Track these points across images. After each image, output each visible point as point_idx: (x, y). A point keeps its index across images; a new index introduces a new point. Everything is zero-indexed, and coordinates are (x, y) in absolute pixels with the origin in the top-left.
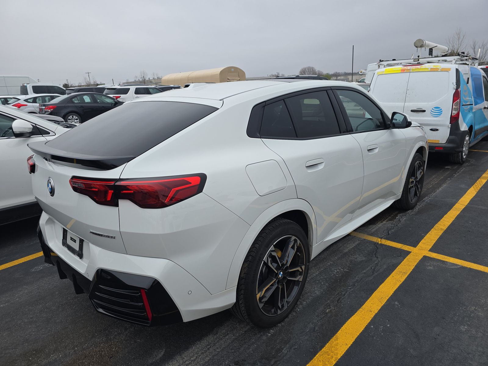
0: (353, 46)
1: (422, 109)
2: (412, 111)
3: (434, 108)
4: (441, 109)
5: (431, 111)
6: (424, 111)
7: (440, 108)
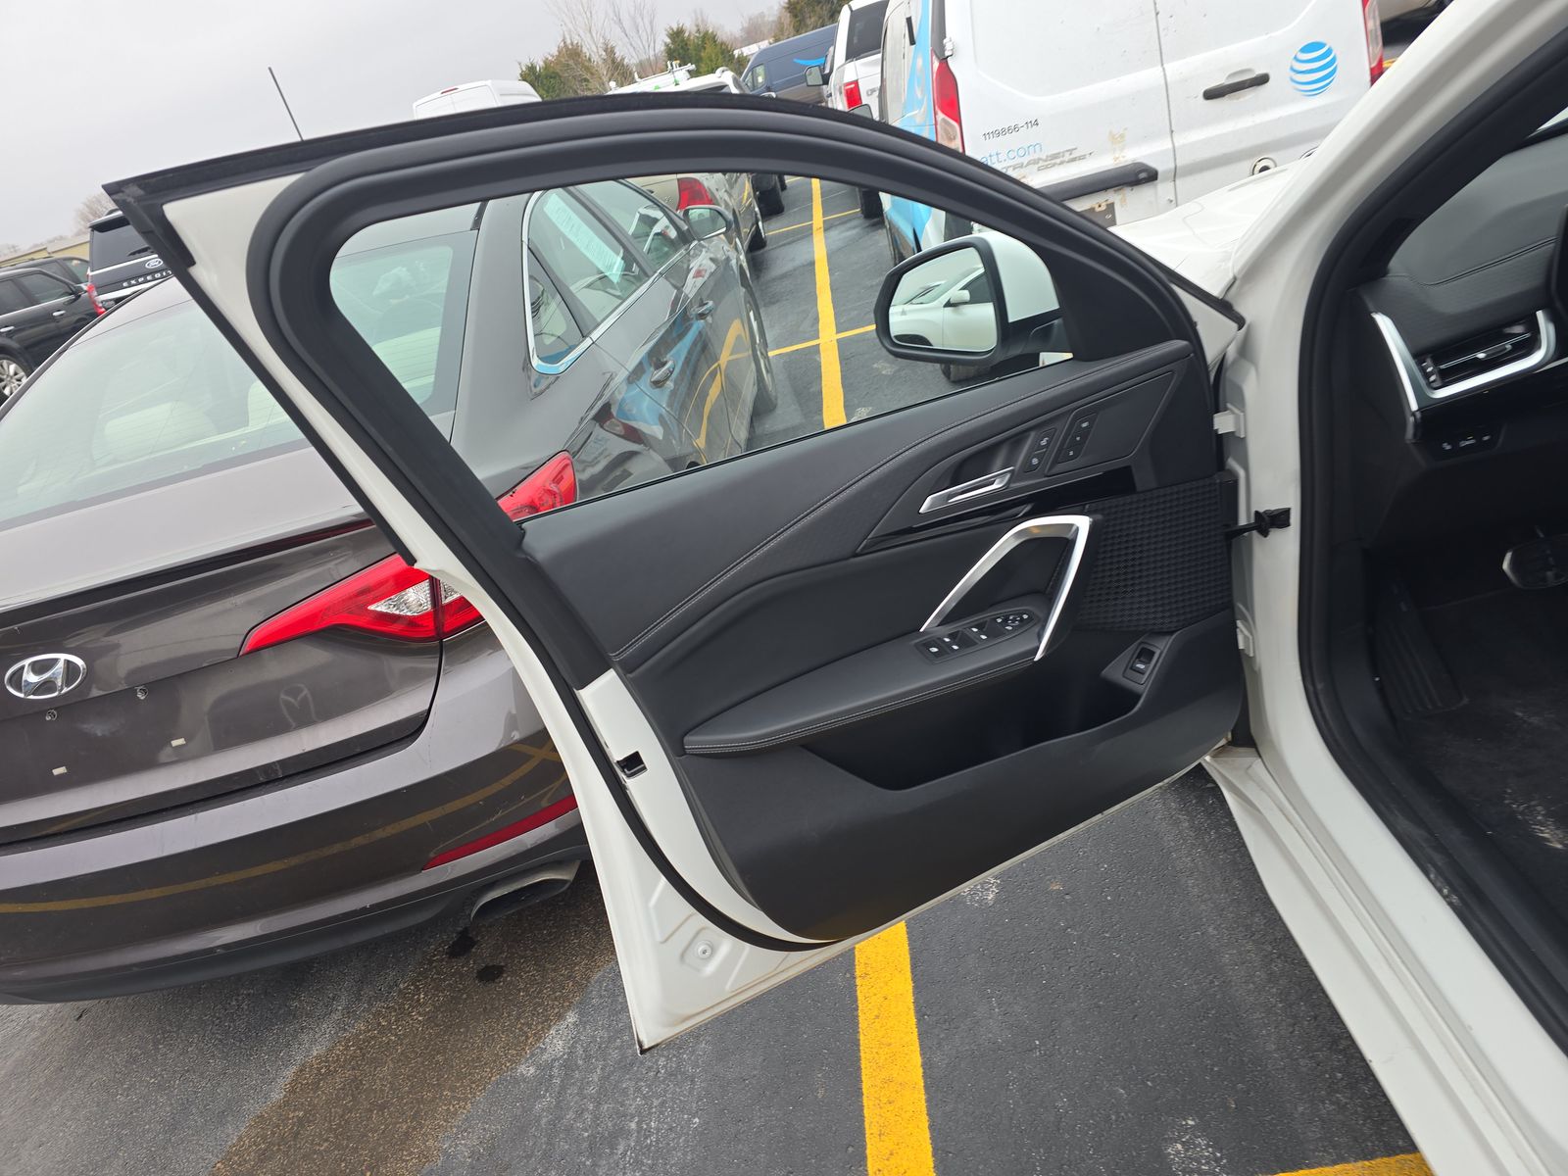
0: (270, 69)
1: (1249, 70)
2: (1211, 95)
3: (1304, 50)
4: (1329, 51)
5: (1292, 69)
6: (1263, 80)
7: (1324, 45)
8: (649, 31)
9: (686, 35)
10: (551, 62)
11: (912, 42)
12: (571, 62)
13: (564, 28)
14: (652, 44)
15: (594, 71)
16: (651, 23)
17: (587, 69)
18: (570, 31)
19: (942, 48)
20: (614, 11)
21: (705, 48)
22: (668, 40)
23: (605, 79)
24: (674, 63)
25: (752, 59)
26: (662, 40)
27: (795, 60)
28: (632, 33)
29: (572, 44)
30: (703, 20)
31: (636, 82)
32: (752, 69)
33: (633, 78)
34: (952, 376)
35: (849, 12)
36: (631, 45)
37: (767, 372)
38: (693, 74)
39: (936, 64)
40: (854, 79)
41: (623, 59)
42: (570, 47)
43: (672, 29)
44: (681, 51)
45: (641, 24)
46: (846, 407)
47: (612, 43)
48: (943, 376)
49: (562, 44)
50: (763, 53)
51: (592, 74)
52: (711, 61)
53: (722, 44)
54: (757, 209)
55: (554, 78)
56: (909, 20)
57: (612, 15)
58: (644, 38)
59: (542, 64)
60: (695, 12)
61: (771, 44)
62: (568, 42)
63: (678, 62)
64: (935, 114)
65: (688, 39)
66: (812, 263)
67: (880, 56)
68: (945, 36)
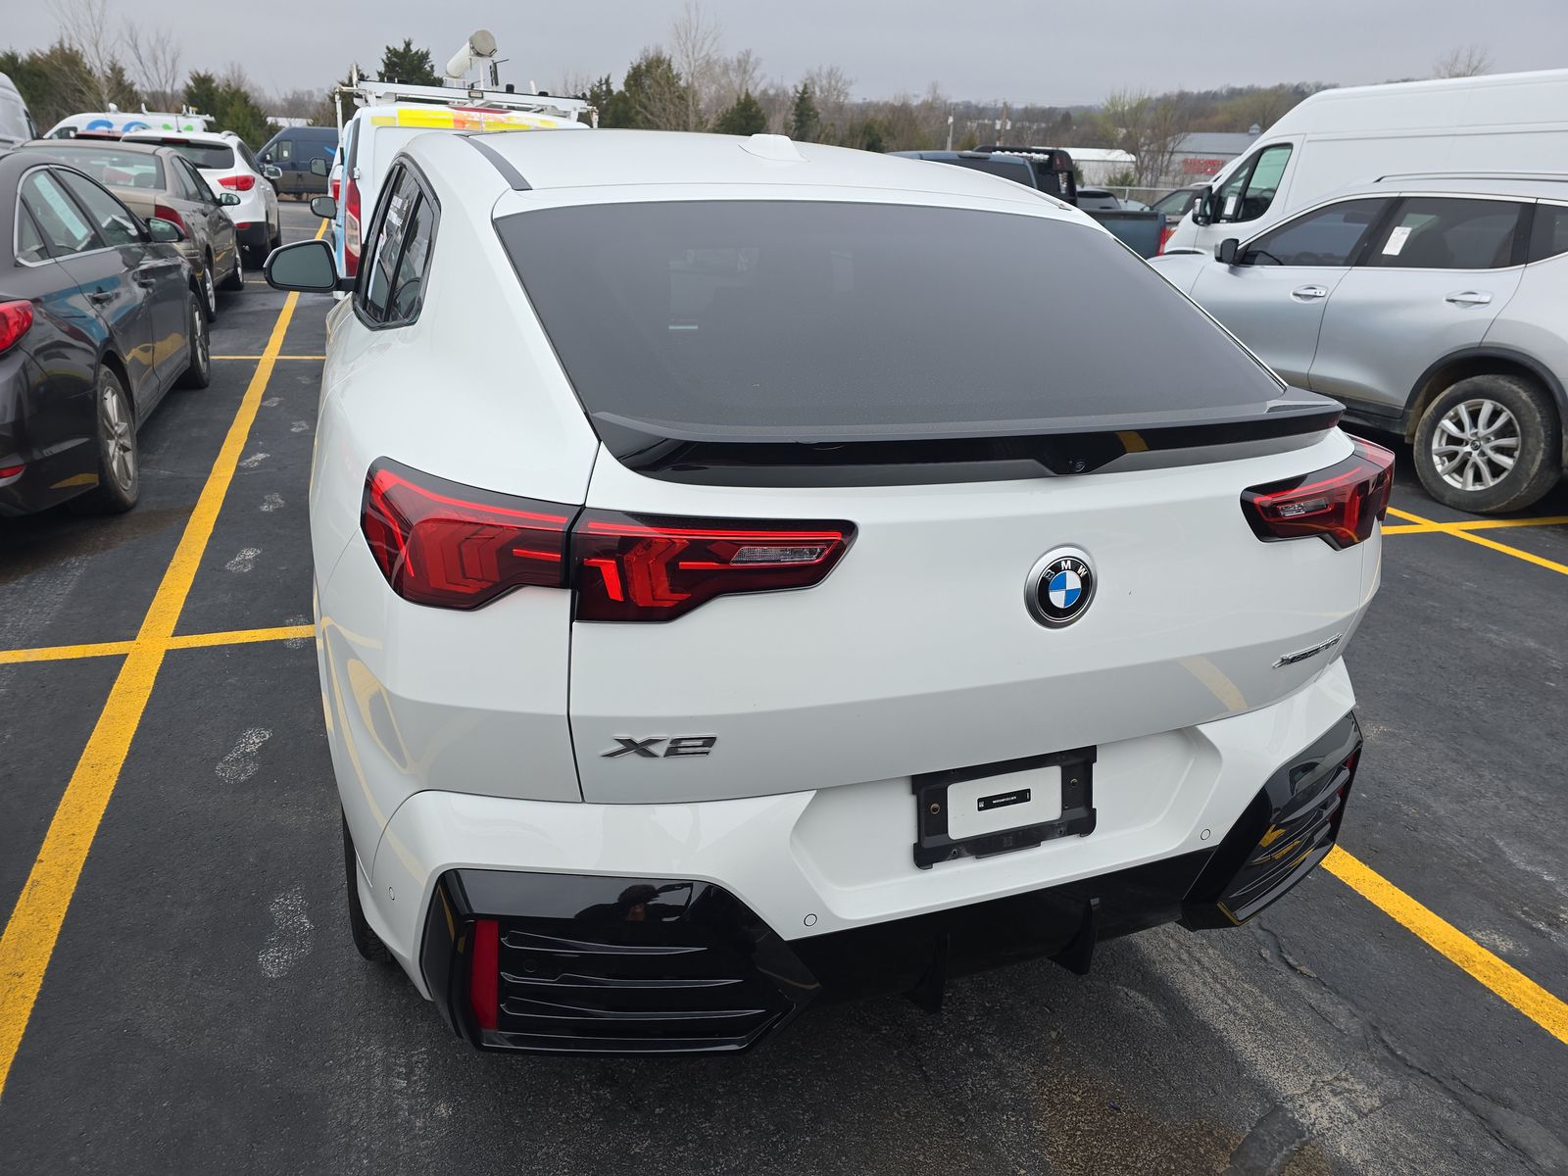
8: (170, 67)
9: (214, 85)
10: (39, 59)
12: (66, 68)
13: (64, 32)
14: (171, 82)
15: (92, 86)
16: (174, 61)
17: (85, 82)
18: (70, 38)
19: (353, 173)
20: (131, 35)
21: (232, 105)
22: (191, 83)
23: (105, 98)
24: (191, 108)
25: (283, 130)
26: (182, 82)
27: (326, 148)
28: (149, 64)
29: (71, 49)
30: (239, 76)
31: (141, 112)
32: (278, 142)
33: (140, 107)
36: (145, 74)
37: (204, 360)
38: (210, 128)
39: (349, 181)
41: (132, 84)
42: (67, 51)
43: (199, 75)
44: (204, 98)
45: (161, 57)
46: (263, 395)
47: (121, 64)
49: (57, 46)
50: (293, 130)
51: (90, 88)
52: (238, 119)
53: (253, 107)
54: (238, 256)
55: (39, 76)
57: (127, 37)
58: (162, 72)
59: (26, 57)
60: (232, 65)
61: (309, 125)
62: (66, 45)
63: (196, 109)
64: (345, 211)
65: (217, 88)
66: (280, 311)
68: (355, 166)
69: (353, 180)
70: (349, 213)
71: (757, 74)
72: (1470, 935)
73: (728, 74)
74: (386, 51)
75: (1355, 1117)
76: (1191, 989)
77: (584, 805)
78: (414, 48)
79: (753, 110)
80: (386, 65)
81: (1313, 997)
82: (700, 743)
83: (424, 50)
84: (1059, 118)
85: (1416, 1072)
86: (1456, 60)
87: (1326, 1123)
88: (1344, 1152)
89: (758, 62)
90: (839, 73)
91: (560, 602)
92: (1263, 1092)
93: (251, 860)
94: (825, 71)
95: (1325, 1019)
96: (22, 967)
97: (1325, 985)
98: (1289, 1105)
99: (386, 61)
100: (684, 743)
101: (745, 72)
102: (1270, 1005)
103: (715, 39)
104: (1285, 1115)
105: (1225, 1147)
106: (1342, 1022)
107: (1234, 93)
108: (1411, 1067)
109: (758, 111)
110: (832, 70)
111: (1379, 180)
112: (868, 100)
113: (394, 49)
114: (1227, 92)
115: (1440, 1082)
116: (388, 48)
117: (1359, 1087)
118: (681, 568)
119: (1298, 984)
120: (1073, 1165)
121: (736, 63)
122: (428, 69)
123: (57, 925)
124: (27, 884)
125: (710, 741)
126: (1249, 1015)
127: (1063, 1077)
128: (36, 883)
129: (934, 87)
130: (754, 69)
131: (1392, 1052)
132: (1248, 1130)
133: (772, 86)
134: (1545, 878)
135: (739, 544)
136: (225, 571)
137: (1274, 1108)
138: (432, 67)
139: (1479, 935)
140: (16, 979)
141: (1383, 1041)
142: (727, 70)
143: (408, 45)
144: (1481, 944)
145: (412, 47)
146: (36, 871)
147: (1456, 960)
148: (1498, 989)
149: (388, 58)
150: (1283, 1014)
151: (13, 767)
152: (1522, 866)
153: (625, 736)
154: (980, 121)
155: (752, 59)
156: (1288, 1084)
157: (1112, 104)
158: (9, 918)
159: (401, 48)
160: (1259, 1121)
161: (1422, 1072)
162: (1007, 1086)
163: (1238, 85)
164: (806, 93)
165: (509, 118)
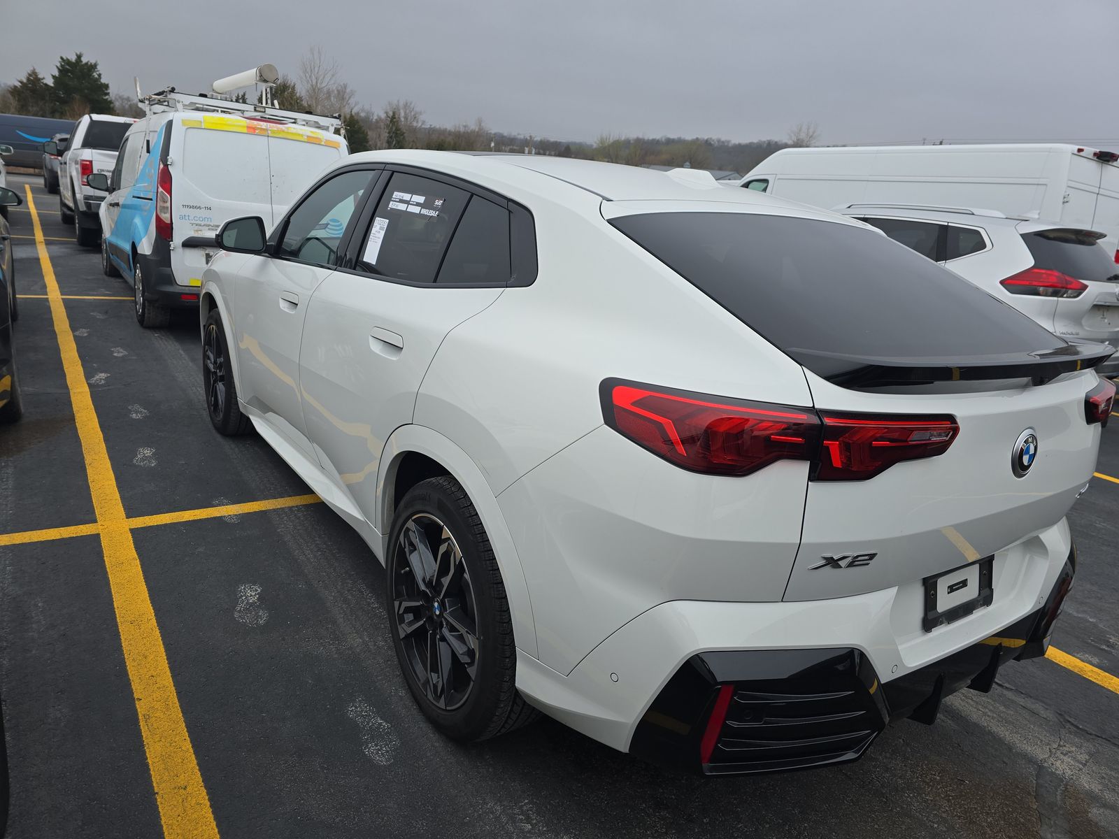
11: (148, 151)
19: (167, 160)
27: (19, 132)
34: (145, 322)
35: (89, 120)
39: (162, 166)
40: (90, 159)
48: (138, 323)
56: (148, 142)
64: (158, 188)
67: (117, 153)
68: (168, 155)
69: (166, 166)
70: (160, 189)
71: (352, 101)
72: (1074, 656)
73: (330, 99)
74: (60, 60)
75: (1081, 766)
76: (957, 704)
77: (782, 603)
78: (84, 60)
79: (356, 126)
80: (60, 71)
81: (1021, 700)
82: (867, 557)
83: (93, 61)
84: (563, 149)
85: (1094, 737)
86: (800, 131)
87: (1069, 772)
88: (1088, 787)
89: (352, 93)
90: (412, 106)
91: (803, 468)
92: (1031, 760)
93: (310, 682)
94: (401, 104)
95: (1033, 713)
96: (181, 781)
97: (1022, 693)
98: (1046, 765)
99: (60, 68)
100: (860, 558)
101: (343, 99)
102: (1002, 708)
103: (333, 75)
104: (1047, 771)
105: (1029, 794)
106: (1043, 713)
107: (669, 142)
108: (1090, 734)
109: (360, 128)
110: (407, 104)
111: (849, 207)
112: (432, 126)
113: (68, 59)
114: (665, 140)
115: (1109, 741)
116: (62, 58)
117: (1074, 749)
118: (873, 445)
119: (1009, 695)
120: (959, 817)
121: (336, 92)
122: (96, 76)
123: (188, 745)
124: (140, 718)
125: (872, 556)
126: (995, 715)
127: (922, 765)
128: (147, 717)
129: (480, 121)
130: (350, 98)
131: (1078, 728)
132: (1035, 782)
133: (363, 110)
134: (1090, 620)
135: (912, 430)
136: (135, 465)
137: (1041, 769)
138: (100, 75)
139: (1078, 656)
140: (182, 791)
141: (1069, 722)
142: (330, 96)
143: (79, 57)
144: (1083, 661)
145: (82, 59)
146: (141, 708)
147: (1076, 671)
148: (1106, 685)
149: (62, 66)
150: (1012, 713)
151: (63, 628)
152: (1075, 614)
153: (828, 555)
154: (511, 147)
155: (348, 90)
156: (1040, 753)
157: (602, 143)
158: (143, 746)
159: (73, 58)
160: (1036, 776)
161: (1099, 737)
162: (895, 776)
163: (672, 136)
164: (395, 118)
165: (288, 128)
